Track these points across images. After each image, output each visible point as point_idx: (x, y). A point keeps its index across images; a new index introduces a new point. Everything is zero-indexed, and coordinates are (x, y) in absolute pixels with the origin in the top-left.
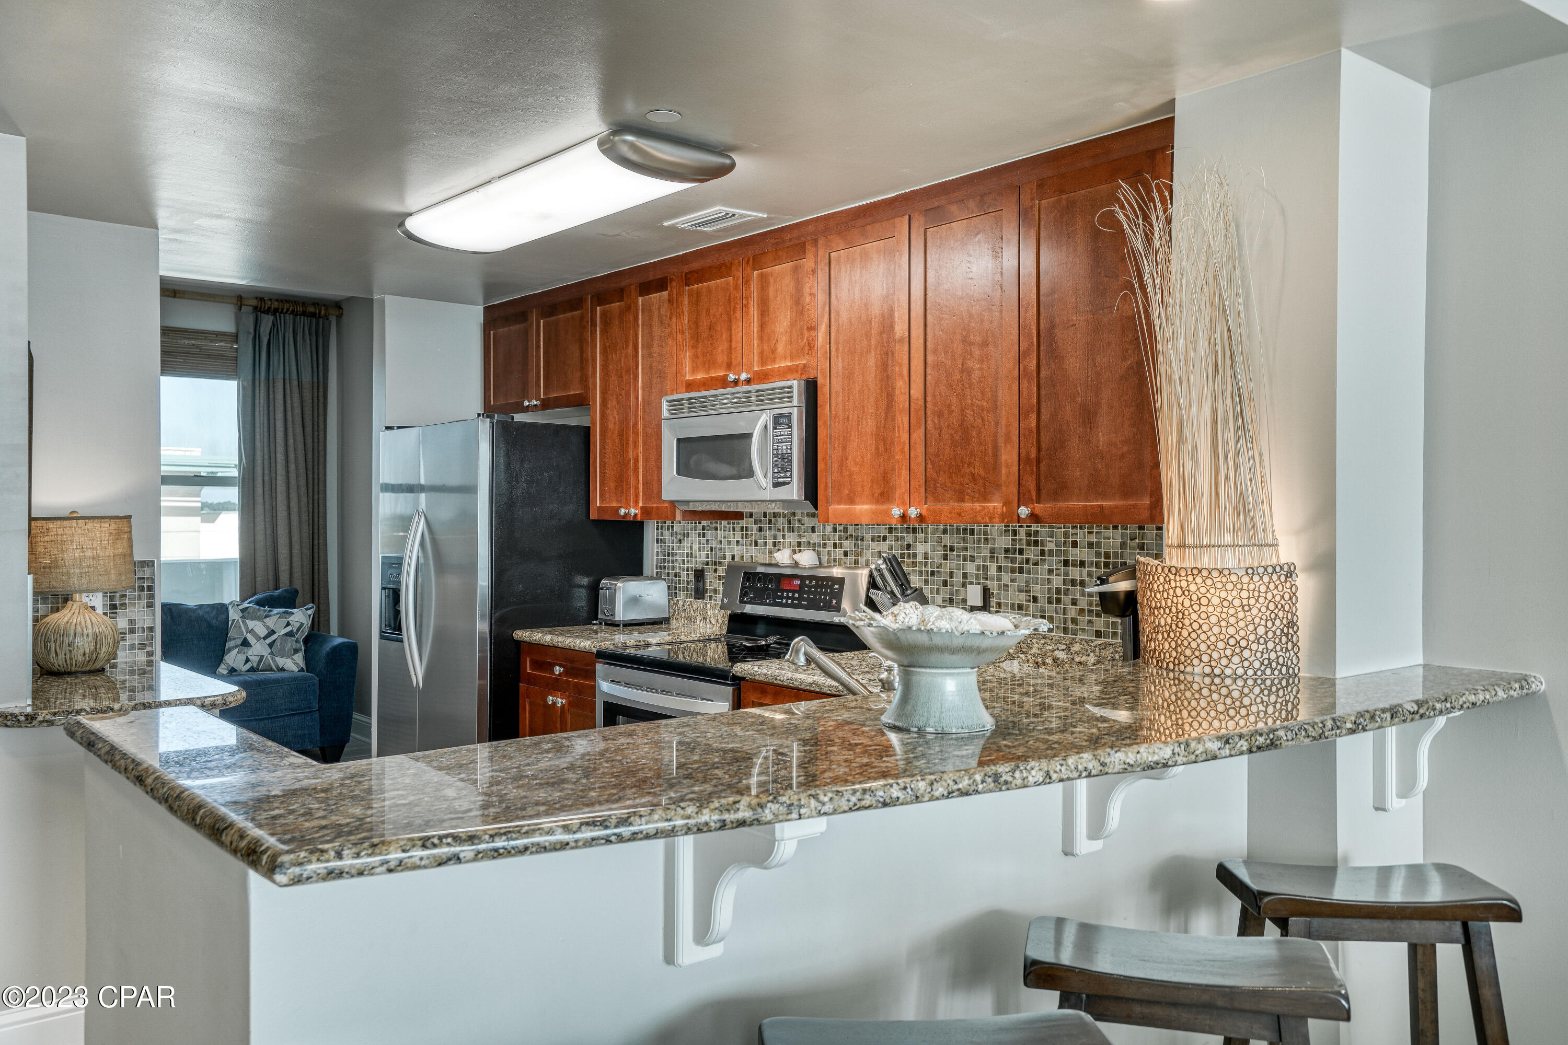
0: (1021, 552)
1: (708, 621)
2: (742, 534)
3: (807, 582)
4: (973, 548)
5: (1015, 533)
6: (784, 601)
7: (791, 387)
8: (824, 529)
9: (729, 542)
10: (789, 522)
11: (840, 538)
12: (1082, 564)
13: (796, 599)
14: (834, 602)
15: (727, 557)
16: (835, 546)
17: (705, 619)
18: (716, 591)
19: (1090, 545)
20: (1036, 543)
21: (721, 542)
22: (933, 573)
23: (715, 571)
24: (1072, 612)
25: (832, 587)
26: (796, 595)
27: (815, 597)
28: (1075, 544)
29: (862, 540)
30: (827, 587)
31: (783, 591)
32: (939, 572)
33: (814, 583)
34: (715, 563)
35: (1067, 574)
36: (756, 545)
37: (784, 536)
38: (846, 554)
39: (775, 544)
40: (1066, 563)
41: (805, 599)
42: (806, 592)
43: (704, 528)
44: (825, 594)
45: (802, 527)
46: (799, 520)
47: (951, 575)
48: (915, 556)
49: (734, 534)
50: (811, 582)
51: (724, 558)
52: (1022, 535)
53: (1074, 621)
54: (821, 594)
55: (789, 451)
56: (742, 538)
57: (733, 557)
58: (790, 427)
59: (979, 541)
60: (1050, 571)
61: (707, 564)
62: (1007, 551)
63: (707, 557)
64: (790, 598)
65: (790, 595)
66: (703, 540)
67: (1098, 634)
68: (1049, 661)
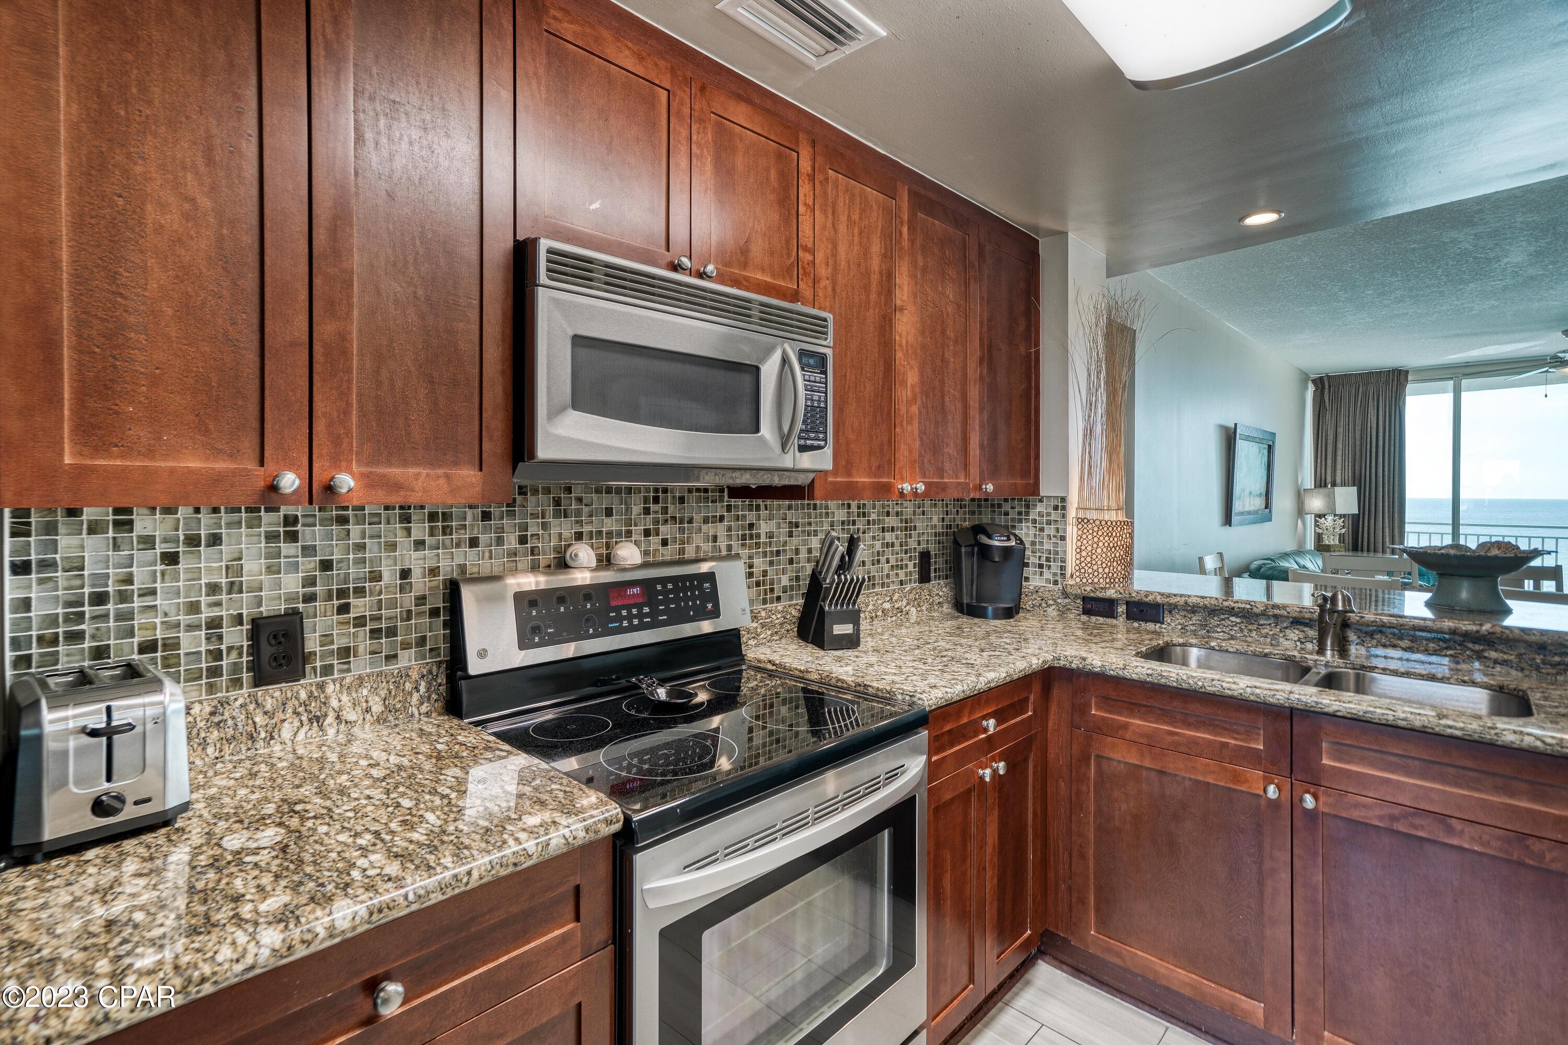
0: (854, 523)
1: (330, 719)
2: (431, 528)
3: (659, 587)
4: (816, 523)
5: (849, 506)
6: (625, 624)
7: (825, 320)
8: (628, 510)
9: (392, 546)
10: (557, 502)
11: (656, 522)
12: (893, 529)
13: (647, 615)
14: (710, 606)
15: (386, 576)
16: (647, 533)
17: (317, 720)
18: (345, 653)
19: (897, 514)
20: (864, 515)
21: (361, 547)
22: (778, 552)
23: (344, 609)
24: (886, 567)
25: (700, 587)
26: (646, 610)
27: (678, 605)
28: (888, 514)
29: (690, 521)
30: (692, 587)
31: (618, 609)
32: (784, 551)
33: (670, 586)
34: (342, 593)
35: (884, 539)
36: (474, 543)
37: (545, 526)
38: (665, 543)
39: (523, 540)
40: (883, 530)
41: (662, 613)
42: (661, 602)
43: (290, 521)
44: (694, 598)
45: (586, 510)
46: (580, 500)
47: (797, 551)
48: (758, 536)
49: (409, 531)
50: (664, 586)
51: (376, 577)
52: (854, 509)
53: (888, 576)
54: (686, 599)
55: (822, 405)
56: (432, 534)
57: (405, 574)
58: (824, 372)
59: (821, 514)
60: (874, 537)
61: (310, 598)
62: (843, 523)
63: (310, 581)
64: (635, 616)
65: (634, 611)
66: (287, 548)
67: (901, 583)
68: (880, 613)
